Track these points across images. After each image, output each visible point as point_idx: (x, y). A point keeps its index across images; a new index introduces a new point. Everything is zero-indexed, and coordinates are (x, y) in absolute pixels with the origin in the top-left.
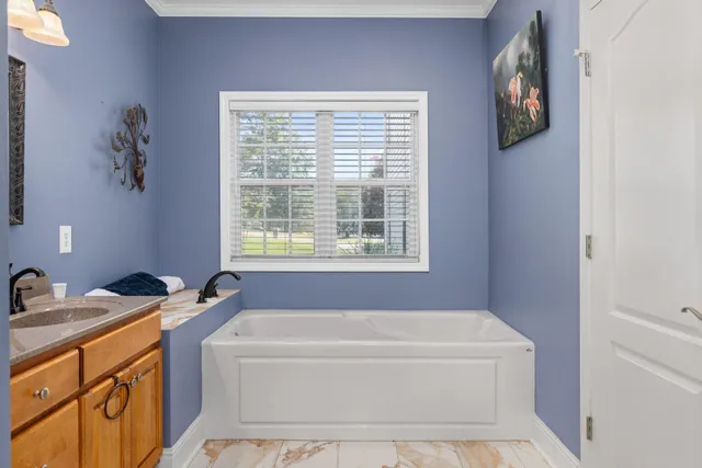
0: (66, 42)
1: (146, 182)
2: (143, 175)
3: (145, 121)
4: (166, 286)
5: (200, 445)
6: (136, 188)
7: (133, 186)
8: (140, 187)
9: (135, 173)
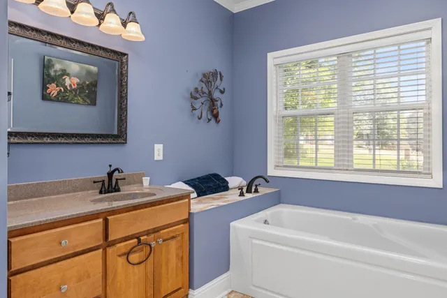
0: (142, 38)
1: (220, 117)
2: (218, 112)
3: (221, 80)
4: (227, 183)
5: (226, 292)
6: (213, 121)
7: (209, 120)
8: (216, 120)
9: (212, 111)
